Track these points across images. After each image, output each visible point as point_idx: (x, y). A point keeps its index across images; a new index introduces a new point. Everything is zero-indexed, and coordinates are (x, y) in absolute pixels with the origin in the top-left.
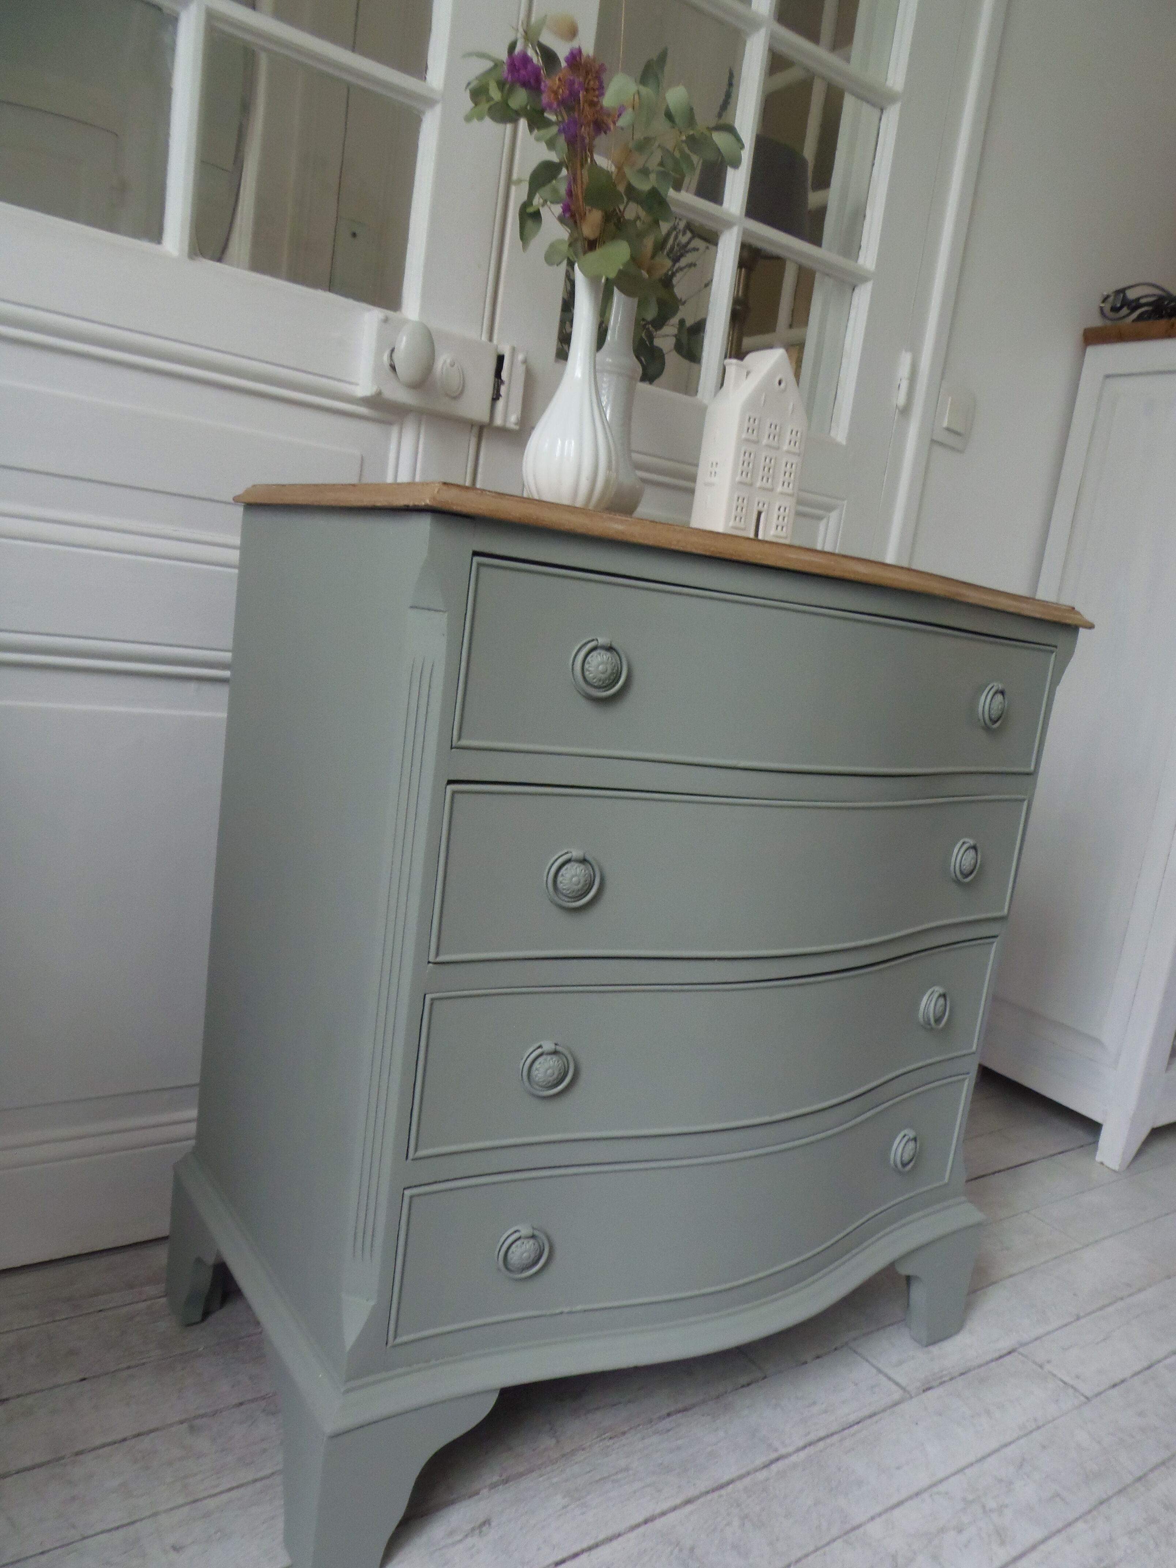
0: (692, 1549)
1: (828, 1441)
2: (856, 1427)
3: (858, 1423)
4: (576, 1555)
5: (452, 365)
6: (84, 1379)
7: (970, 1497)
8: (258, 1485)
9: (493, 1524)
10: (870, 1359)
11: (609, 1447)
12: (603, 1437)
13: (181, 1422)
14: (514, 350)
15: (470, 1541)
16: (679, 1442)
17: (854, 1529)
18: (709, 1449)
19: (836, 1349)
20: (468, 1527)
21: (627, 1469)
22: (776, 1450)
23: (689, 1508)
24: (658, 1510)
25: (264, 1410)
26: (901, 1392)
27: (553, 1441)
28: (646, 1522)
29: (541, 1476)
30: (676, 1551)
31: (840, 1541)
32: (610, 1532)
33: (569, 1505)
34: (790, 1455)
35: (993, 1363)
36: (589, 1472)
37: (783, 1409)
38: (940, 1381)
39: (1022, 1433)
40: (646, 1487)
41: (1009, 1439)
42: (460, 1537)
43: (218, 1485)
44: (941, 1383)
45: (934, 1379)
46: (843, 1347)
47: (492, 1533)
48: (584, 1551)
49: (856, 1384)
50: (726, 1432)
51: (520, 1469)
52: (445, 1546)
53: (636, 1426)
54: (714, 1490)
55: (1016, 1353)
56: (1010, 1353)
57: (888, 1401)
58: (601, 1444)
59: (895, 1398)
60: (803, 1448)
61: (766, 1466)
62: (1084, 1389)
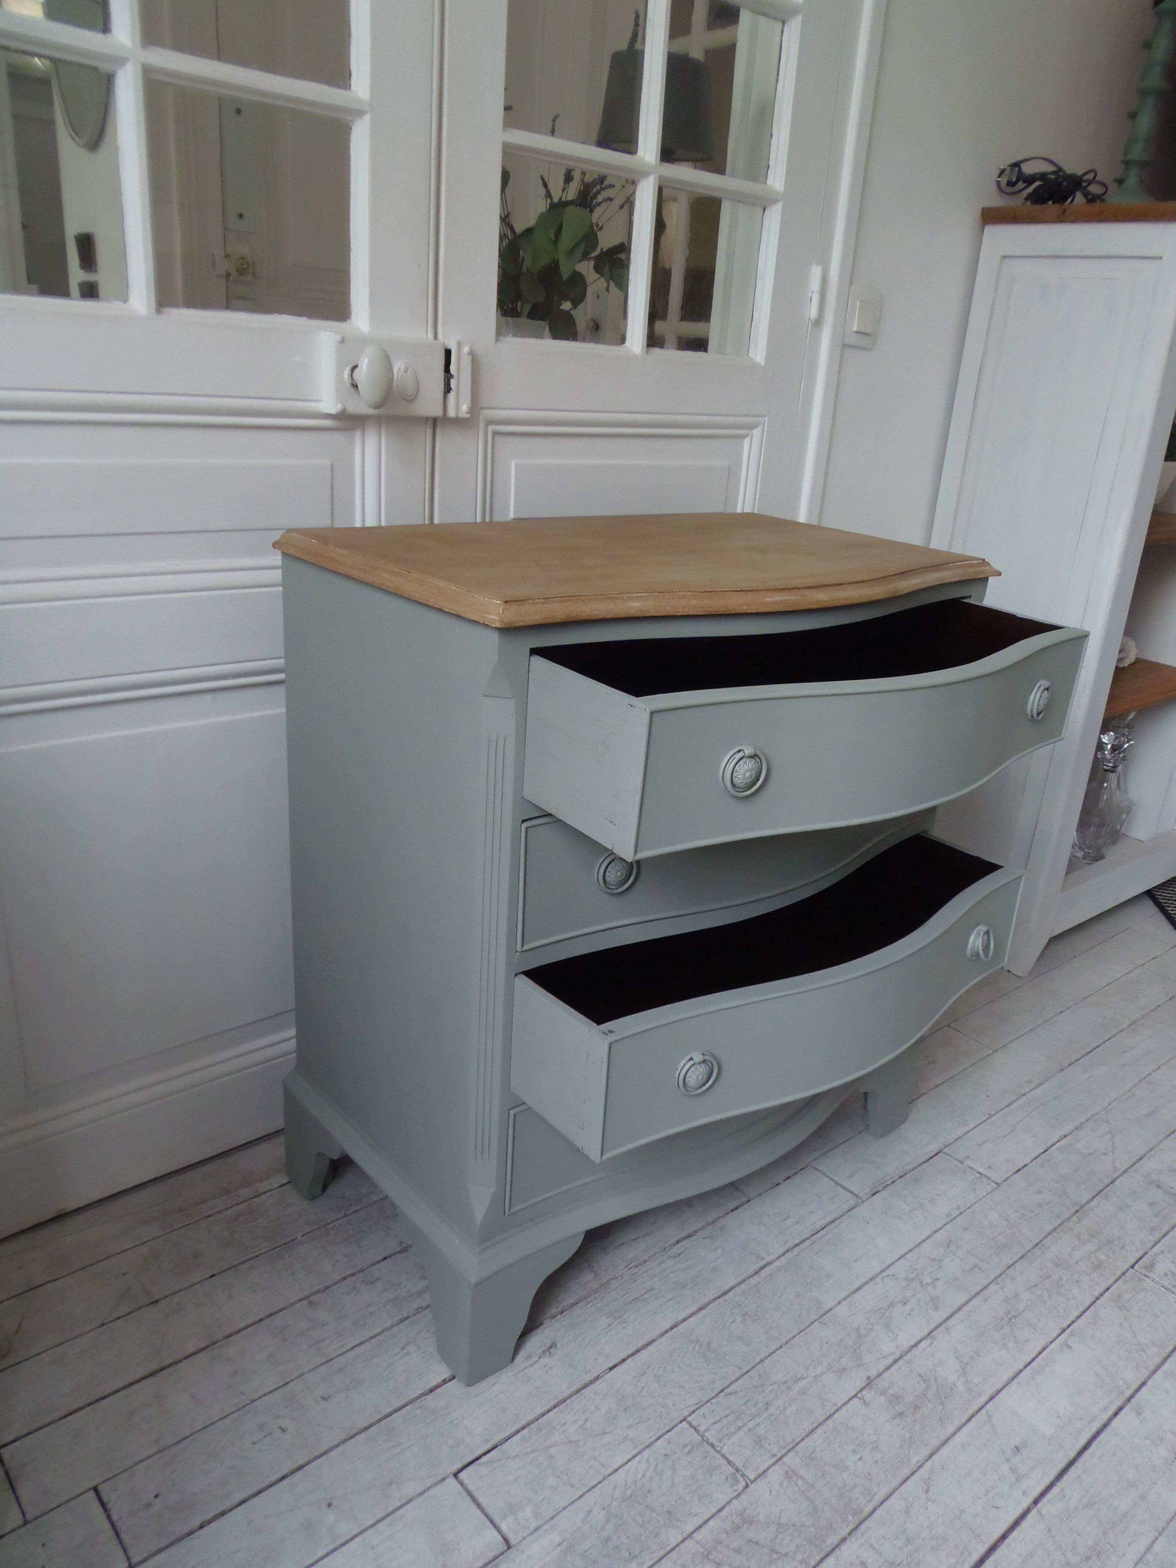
0: (709, 1344)
1: (802, 1246)
2: (822, 1232)
3: (823, 1229)
4: (624, 1360)
5: (406, 372)
6: (212, 1276)
7: (911, 1276)
8: (374, 1341)
9: (558, 1346)
10: (829, 1174)
11: (635, 1273)
12: (630, 1266)
13: (301, 1300)
14: (459, 344)
15: (543, 1361)
16: (690, 1262)
17: (827, 1312)
18: (712, 1266)
19: (802, 1169)
20: (539, 1351)
21: (652, 1289)
22: (763, 1259)
23: (703, 1312)
24: (680, 1318)
25: (363, 1282)
26: (855, 1198)
27: (593, 1275)
28: (672, 1328)
29: (588, 1304)
30: (697, 1348)
31: (817, 1323)
32: (646, 1340)
33: (612, 1323)
34: (774, 1261)
35: (925, 1165)
36: (624, 1295)
37: (765, 1225)
38: (884, 1185)
39: (948, 1220)
40: (668, 1301)
41: (938, 1226)
42: (535, 1359)
43: (343, 1346)
44: (885, 1187)
45: (879, 1185)
46: (807, 1167)
47: (558, 1353)
48: (630, 1356)
49: (819, 1197)
50: (724, 1250)
51: (571, 1301)
52: (525, 1368)
53: (654, 1255)
54: (719, 1297)
55: (942, 1154)
56: (937, 1154)
57: (844, 1207)
58: (630, 1272)
59: (850, 1204)
60: (783, 1255)
61: (757, 1273)
62: (995, 1176)
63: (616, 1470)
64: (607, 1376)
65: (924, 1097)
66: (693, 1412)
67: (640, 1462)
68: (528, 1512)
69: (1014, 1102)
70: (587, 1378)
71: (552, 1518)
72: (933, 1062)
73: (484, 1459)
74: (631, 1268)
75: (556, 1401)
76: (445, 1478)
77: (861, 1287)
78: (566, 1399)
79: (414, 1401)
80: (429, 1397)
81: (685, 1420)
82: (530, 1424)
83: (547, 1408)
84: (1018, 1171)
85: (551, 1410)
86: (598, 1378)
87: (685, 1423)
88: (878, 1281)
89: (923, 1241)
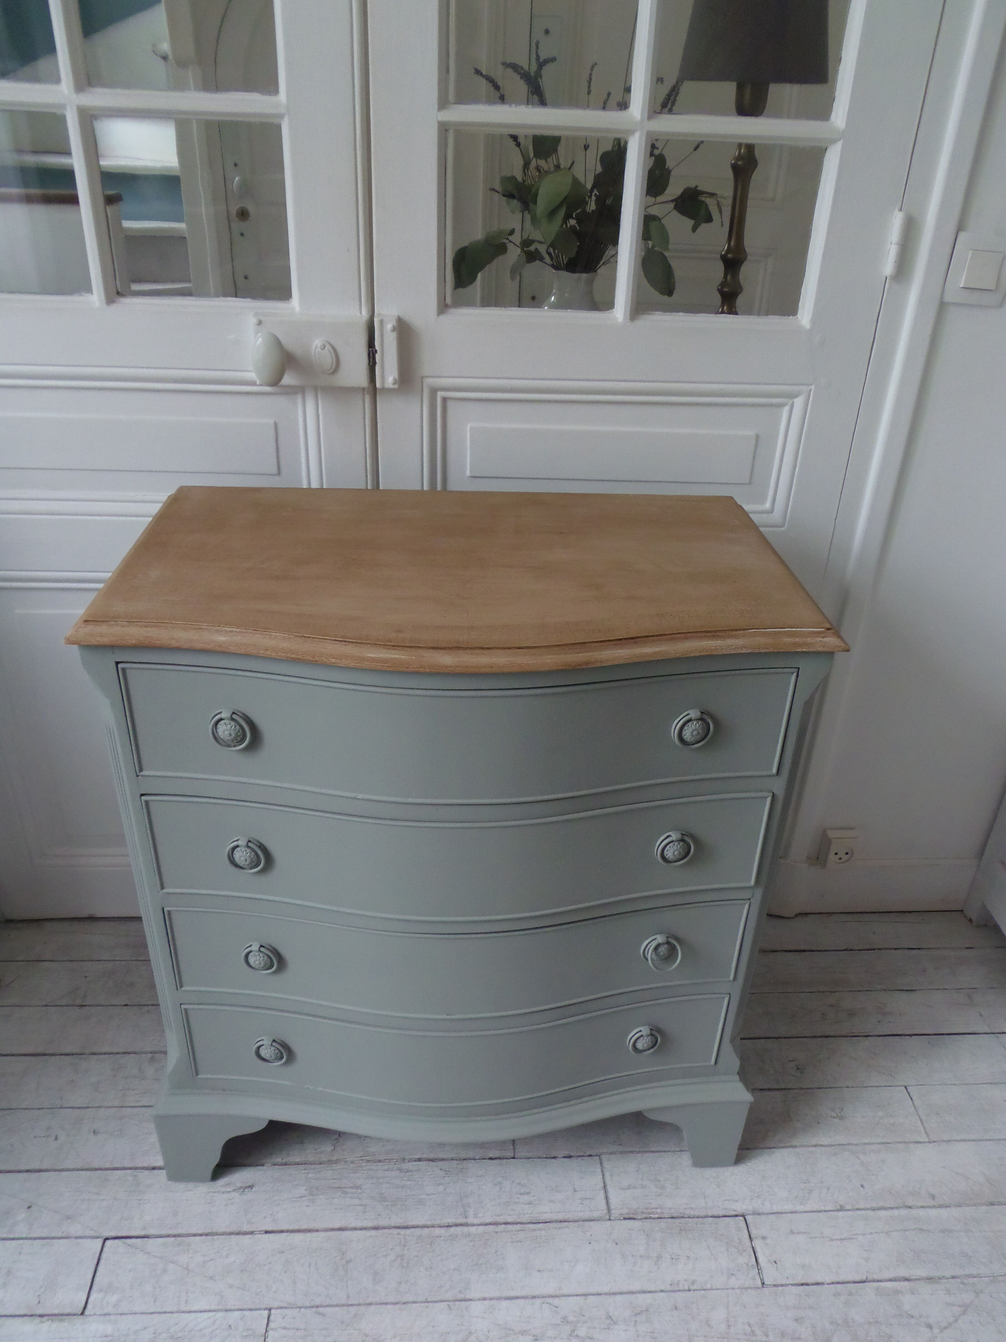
0: (348, 1262)
1: (510, 1227)
3: (545, 1223)
4: (282, 1232)
5: (324, 347)
7: (571, 1318)
9: (253, 1189)
10: (607, 1175)
11: (362, 1167)
12: (364, 1158)
15: (235, 1195)
16: (409, 1183)
17: (465, 1300)
18: (422, 1197)
19: (590, 1156)
20: (239, 1185)
21: (358, 1187)
22: (466, 1218)
23: (373, 1233)
24: (353, 1225)
26: (605, 1212)
27: (332, 1148)
28: (340, 1229)
29: (305, 1170)
30: (338, 1258)
31: (445, 1304)
32: (311, 1226)
33: (304, 1197)
34: (473, 1225)
35: (710, 1219)
36: (335, 1179)
37: (501, 1188)
38: (646, 1216)
39: (669, 1288)
40: (360, 1205)
41: (654, 1289)
42: (228, 1189)
43: (138, 1101)
44: (646, 1218)
45: (642, 1213)
46: (596, 1156)
47: (249, 1195)
48: (288, 1231)
49: (575, 1191)
50: (445, 1189)
51: (297, 1159)
52: (219, 1192)
53: (391, 1159)
54: (399, 1228)
55: (741, 1218)
56: (736, 1216)
57: (587, 1215)
58: (359, 1163)
59: (596, 1214)
60: (487, 1224)
61: (449, 1226)
62: (770, 1275)
63: (190, 1312)
64: (259, 1236)
65: (791, 1150)
66: (281, 1308)
67: (209, 1318)
68: (114, 1299)
69: (886, 1209)
70: (246, 1228)
71: (121, 1314)
72: (841, 1118)
73: (128, 1241)
74: (363, 1160)
75: (210, 1231)
76: (98, 1237)
77: (517, 1298)
78: (217, 1234)
79: (136, 1168)
80: (146, 1173)
81: (270, 1310)
82: (179, 1236)
83: (200, 1232)
84: (802, 1285)
85: (201, 1235)
86: (252, 1233)
87: (266, 1312)
88: (538, 1301)
89: (621, 1293)
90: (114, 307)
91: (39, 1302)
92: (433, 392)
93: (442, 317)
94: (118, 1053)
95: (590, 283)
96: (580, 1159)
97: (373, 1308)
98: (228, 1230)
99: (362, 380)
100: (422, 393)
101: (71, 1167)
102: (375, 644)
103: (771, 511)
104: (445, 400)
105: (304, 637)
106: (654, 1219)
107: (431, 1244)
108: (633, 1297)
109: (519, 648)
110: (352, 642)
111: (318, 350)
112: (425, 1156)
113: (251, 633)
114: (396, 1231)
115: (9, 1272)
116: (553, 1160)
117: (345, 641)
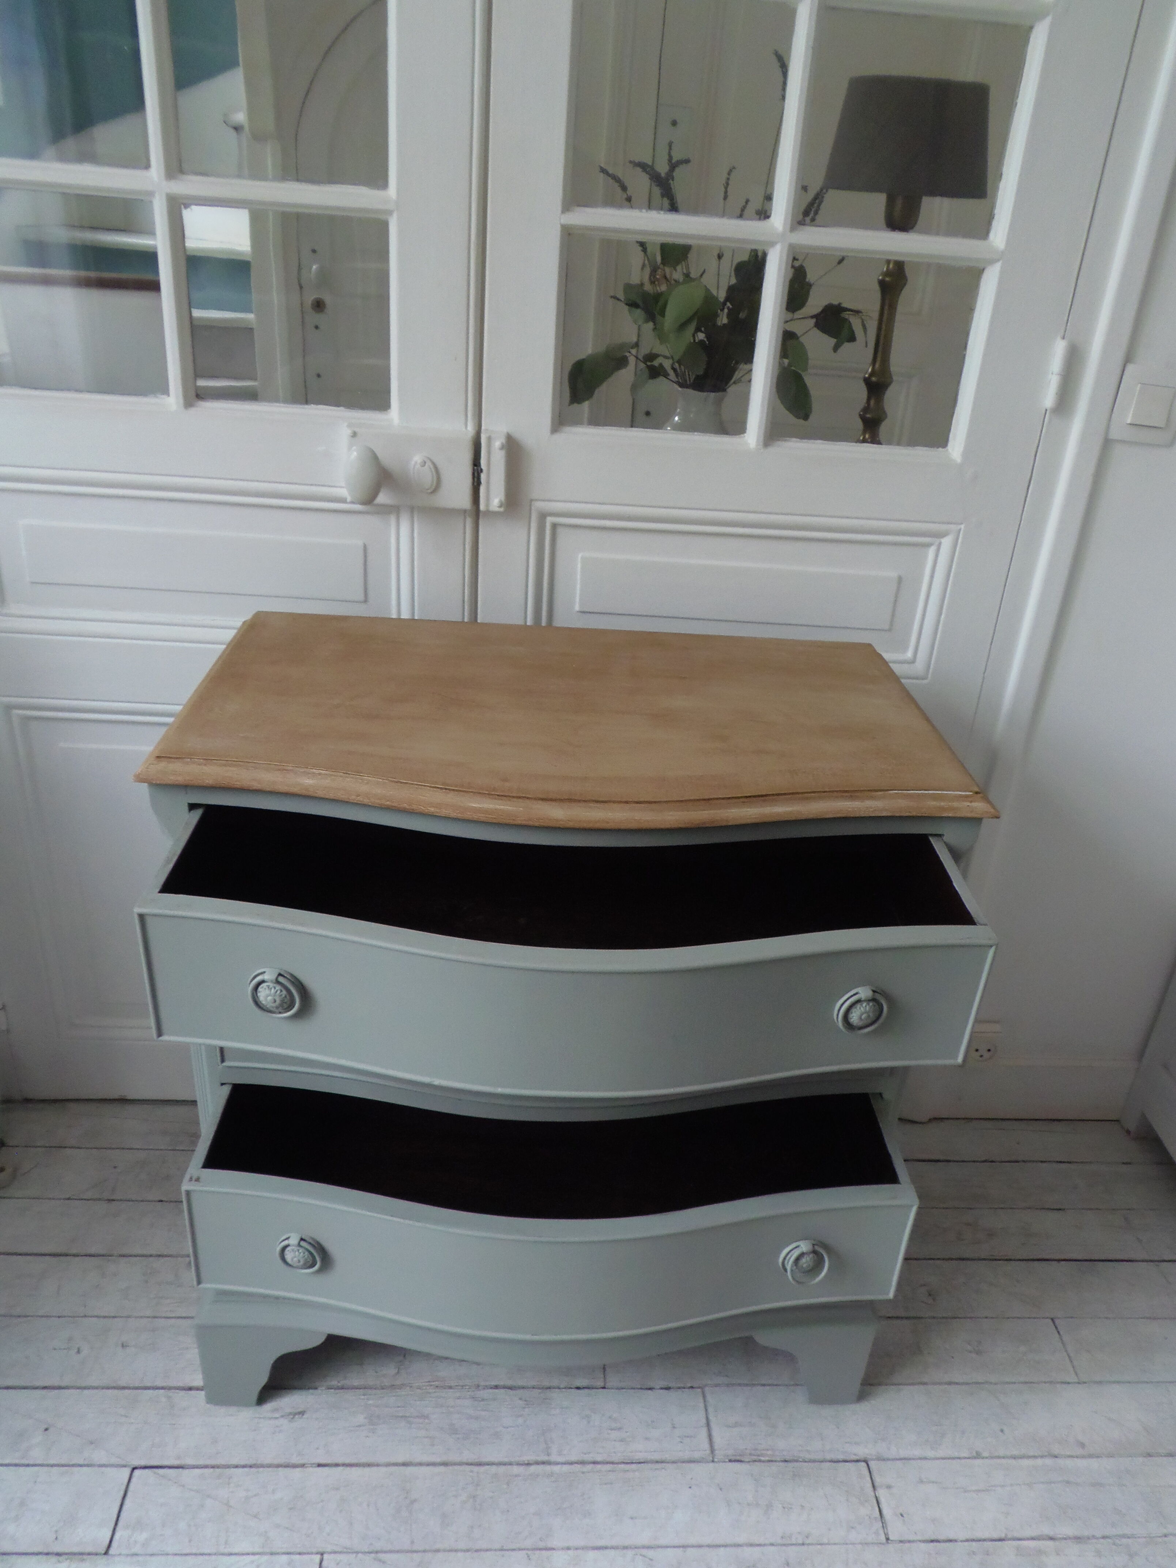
0: (413, 1502)
1: (599, 1466)
2: (634, 1466)
3: (639, 1463)
4: (337, 1465)
5: (424, 464)
9: (305, 1416)
10: (711, 1410)
11: (429, 1393)
15: (284, 1422)
16: (483, 1413)
17: (546, 1549)
18: (498, 1430)
19: (692, 1387)
20: (288, 1410)
21: (426, 1417)
22: (548, 1455)
23: (442, 1469)
24: (418, 1460)
26: (708, 1452)
27: (396, 1371)
28: (404, 1464)
29: (364, 1395)
30: (401, 1497)
31: (524, 1552)
32: (371, 1460)
33: (363, 1426)
34: (557, 1464)
35: (828, 1464)
36: (398, 1407)
37: (589, 1422)
38: (755, 1458)
39: (780, 1541)
40: (427, 1437)
41: (761, 1541)
42: (277, 1415)
43: (175, 1311)
44: (755, 1461)
45: (751, 1454)
46: (699, 1388)
47: (299, 1422)
48: (344, 1465)
49: (674, 1427)
50: (525, 1421)
51: (356, 1383)
52: (264, 1418)
53: (463, 1386)
54: (471, 1464)
55: (863, 1464)
56: (857, 1461)
57: (687, 1455)
58: (426, 1389)
59: (697, 1455)
60: (572, 1463)
61: (528, 1464)
62: (896, 1529)
63: (230, 1554)
64: (311, 1469)
65: (921, 1387)
66: (335, 1552)
67: (252, 1562)
68: (142, 1537)
69: (1029, 1457)
70: (295, 1460)
71: (152, 1555)
72: (978, 1353)
73: (161, 1471)
74: (431, 1385)
75: (254, 1462)
76: (125, 1466)
77: (606, 1548)
78: (262, 1466)
79: (170, 1388)
80: (182, 1393)
81: (322, 1554)
82: (218, 1467)
83: (242, 1463)
84: (932, 1541)
85: (244, 1466)
86: (303, 1466)
87: (318, 1557)
88: (630, 1553)
89: (725, 1546)
90: (192, 411)
91: (56, 1538)
92: (543, 516)
93: (556, 436)
94: (151, 1256)
95: (719, 403)
96: (680, 1391)
97: (440, 1555)
98: (276, 1462)
99: (464, 501)
100: (530, 517)
101: (95, 1384)
102: (480, 793)
103: (913, 661)
104: (554, 526)
105: (401, 783)
106: (764, 1462)
107: (508, 1484)
108: (740, 1550)
109: (637, 803)
110: (453, 790)
111: (418, 466)
112: (502, 1383)
113: (341, 776)
114: (468, 1468)
115: (22, 1504)
116: (650, 1391)
117: (446, 789)
